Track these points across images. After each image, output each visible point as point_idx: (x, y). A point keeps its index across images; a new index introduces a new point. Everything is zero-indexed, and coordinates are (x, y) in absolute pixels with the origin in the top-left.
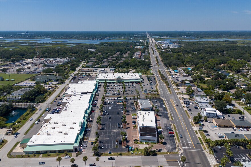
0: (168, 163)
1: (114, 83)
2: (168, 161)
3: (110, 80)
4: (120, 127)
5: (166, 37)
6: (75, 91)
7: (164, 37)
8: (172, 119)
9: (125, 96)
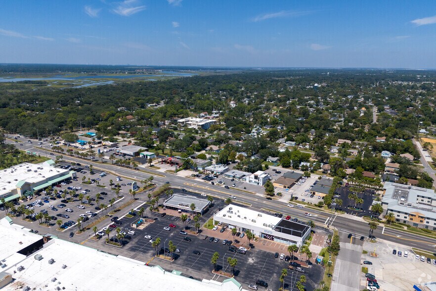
0: (358, 245)
2: (354, 243)
8: (250, 205)
9: (115, 211)
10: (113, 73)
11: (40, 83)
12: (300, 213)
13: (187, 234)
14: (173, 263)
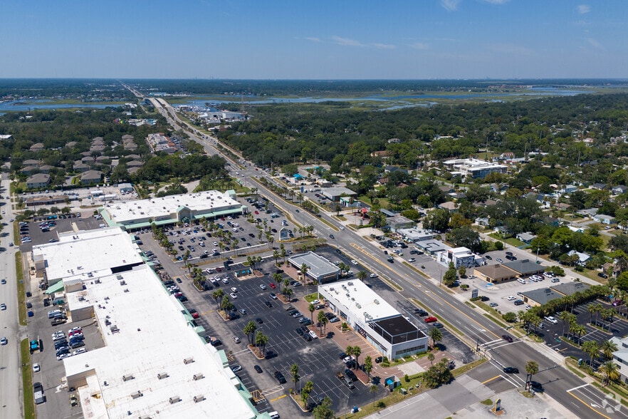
0: (492, 389)
1: (172, 225)
2: (488, 385)
3: (159, 219)
4: (310, 339)
5: (185, 95)
6: (79, 268)
7: (179, 93)
8: (401, 289)
9: (240, 256)
10: (450, 90)
11: (343, 104)
12: (460, 320)
13: (276, 299)
14: (225, 322)
